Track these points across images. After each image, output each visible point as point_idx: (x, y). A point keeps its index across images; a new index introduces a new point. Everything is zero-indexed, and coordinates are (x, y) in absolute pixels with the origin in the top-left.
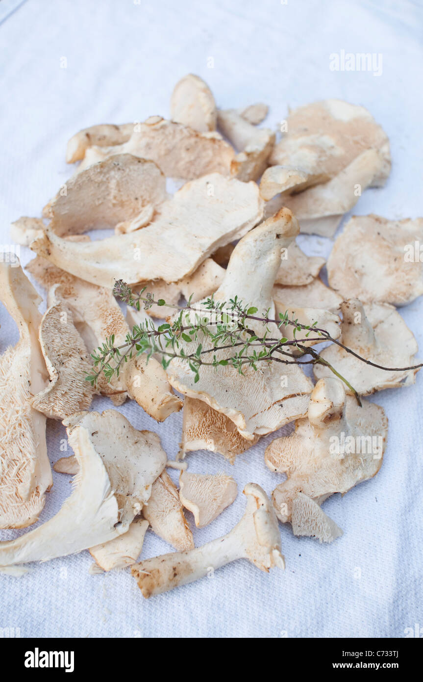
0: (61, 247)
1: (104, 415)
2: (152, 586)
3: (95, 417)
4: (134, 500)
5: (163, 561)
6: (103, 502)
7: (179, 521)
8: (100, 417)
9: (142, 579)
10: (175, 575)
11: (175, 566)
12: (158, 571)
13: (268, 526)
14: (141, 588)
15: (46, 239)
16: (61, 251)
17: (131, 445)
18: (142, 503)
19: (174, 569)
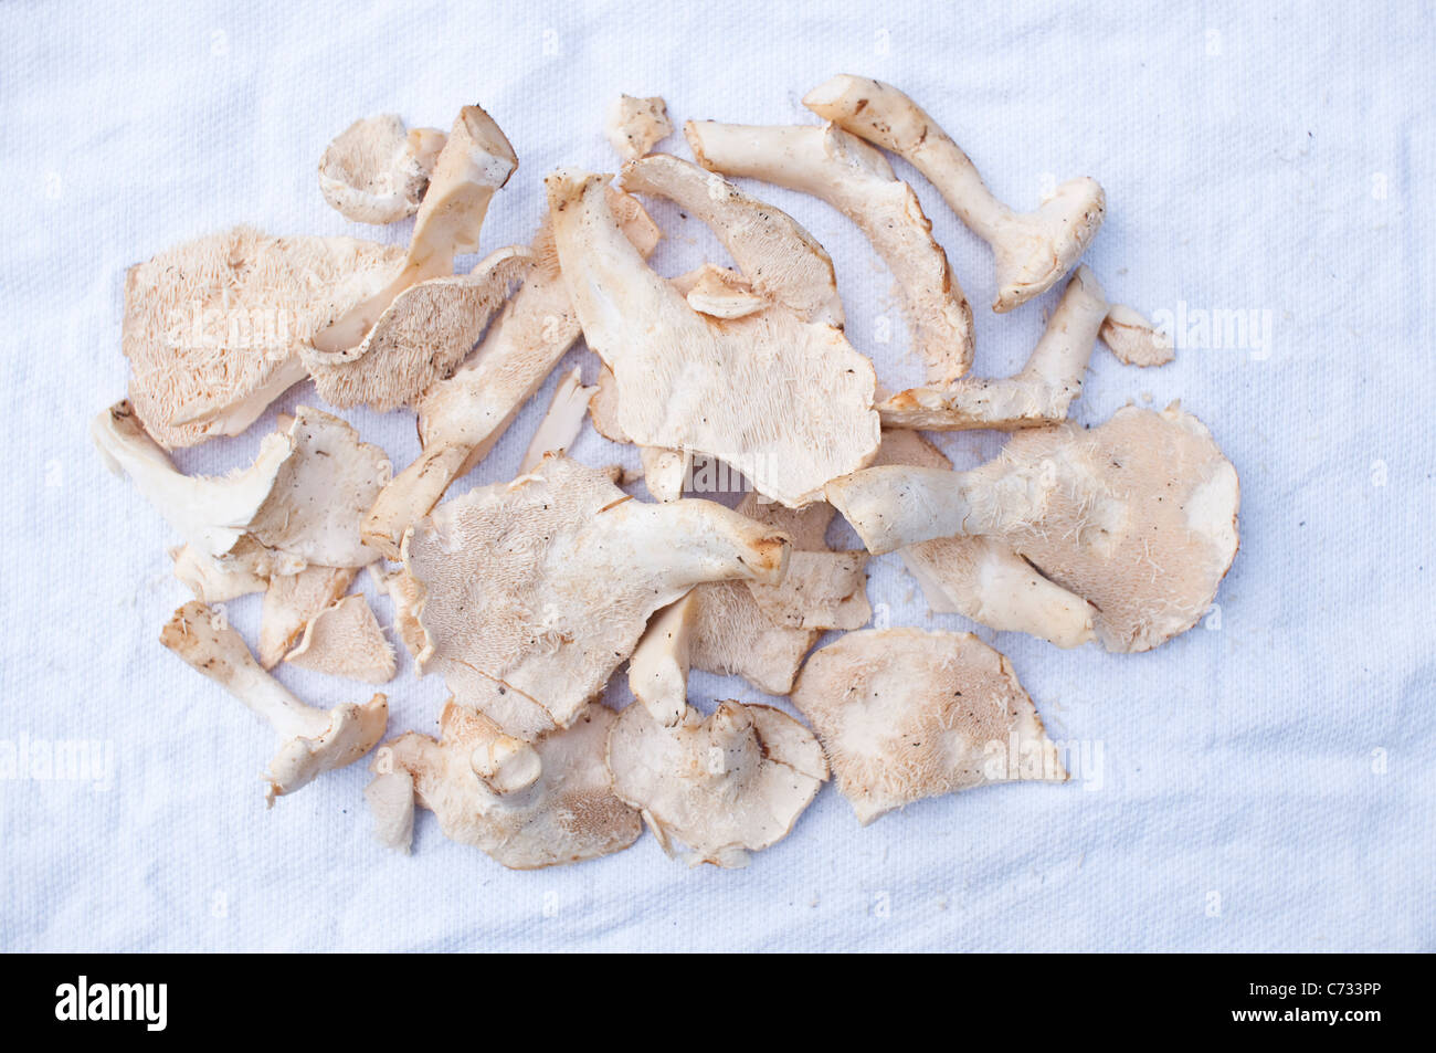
0: (586, 218)
1: (360, 447)
2: (176, 645)
3: (347, 439)
4: (266, 560)
5: (216, 641)
6: (222, 527)
7: (287, 629)
8: (352, 445)
9: (174, 627)
10: (206, 666)
11: (216, 659)
12: (197, 642)
13: (291, 764)
14: (164, 632)
15: (580, 190)
16: (581, 222)
17: (351, 505)
18: (270, 572)
19: (212, 661)
